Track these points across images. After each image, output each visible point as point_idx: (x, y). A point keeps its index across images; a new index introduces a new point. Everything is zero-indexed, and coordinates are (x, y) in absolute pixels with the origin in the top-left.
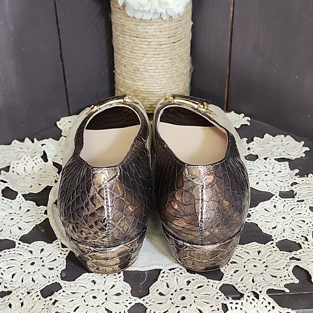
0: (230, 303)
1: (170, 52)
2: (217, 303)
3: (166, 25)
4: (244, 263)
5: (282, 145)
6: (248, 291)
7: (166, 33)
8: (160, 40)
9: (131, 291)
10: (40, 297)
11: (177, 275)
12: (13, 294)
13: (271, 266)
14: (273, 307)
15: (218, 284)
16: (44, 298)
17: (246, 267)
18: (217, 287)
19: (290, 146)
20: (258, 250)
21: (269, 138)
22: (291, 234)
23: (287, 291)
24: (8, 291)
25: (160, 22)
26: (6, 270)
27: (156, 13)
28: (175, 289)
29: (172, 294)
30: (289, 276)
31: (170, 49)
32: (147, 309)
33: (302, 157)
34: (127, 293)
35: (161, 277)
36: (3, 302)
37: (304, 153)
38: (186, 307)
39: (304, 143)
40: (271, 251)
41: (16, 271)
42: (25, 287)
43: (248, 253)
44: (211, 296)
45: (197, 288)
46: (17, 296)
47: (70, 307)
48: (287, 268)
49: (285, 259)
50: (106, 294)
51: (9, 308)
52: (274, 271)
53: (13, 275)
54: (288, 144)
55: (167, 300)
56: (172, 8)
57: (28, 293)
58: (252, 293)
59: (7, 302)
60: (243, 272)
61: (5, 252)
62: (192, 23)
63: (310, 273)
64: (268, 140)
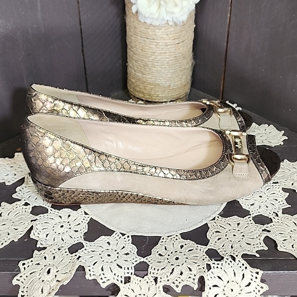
0: (213, 263)
1: (175, 51)
2: (203, 263)
3: (172, 29)
4: (226, 232)
5: (266, 134)
6: (227, 254)
7: (172, 35)
8: (166, 41)
9: (137, 252)
10: (68, 253)
11: (174, 240)
12: (48, 249)
13: (247, 235)
14: (246, 268)
15: (205, 248)
16: (71, 254)
17: (227, 236)
18: (203, 251)
19: (272, 134)
20: (238, 222)
21: (255, 126)
22: (265, 210)
23: (258, 255)
24: (43, 247)
25: (167, 26)
26: (41, 231)
27: (164, 19)
28: (171, 252)
29: (169, 255)
30: (260, 244)
31: (175, 49)
32: (149, 265)
33: (280, 145)
34: (133, 253)
35: (161, 242)
36: (40, 255)
37: (283, 141)
38: (179, 266)
39: (283, 133)
40: (248, 224)
41: (49, 232)
42: (56, 245)
43: (230, 224)
44: (199, 258)
45: (188, 251)
46: (51, 251)
47: (90, 262)
48: (259, 237)
49: (258, 231)
50: (118, 253)
51: (45, 260)
52: (249, 240)
53: (47, 235)
54: (270, 133)
55: (164, 259)
56: (177, 17)
57: (59, 249)
58: (230, 257)
59: (43, 255)
60: (225, 240)
61: (40, 216)
62: (195, 26)
63: (277, 242)
64: (255, 128)
